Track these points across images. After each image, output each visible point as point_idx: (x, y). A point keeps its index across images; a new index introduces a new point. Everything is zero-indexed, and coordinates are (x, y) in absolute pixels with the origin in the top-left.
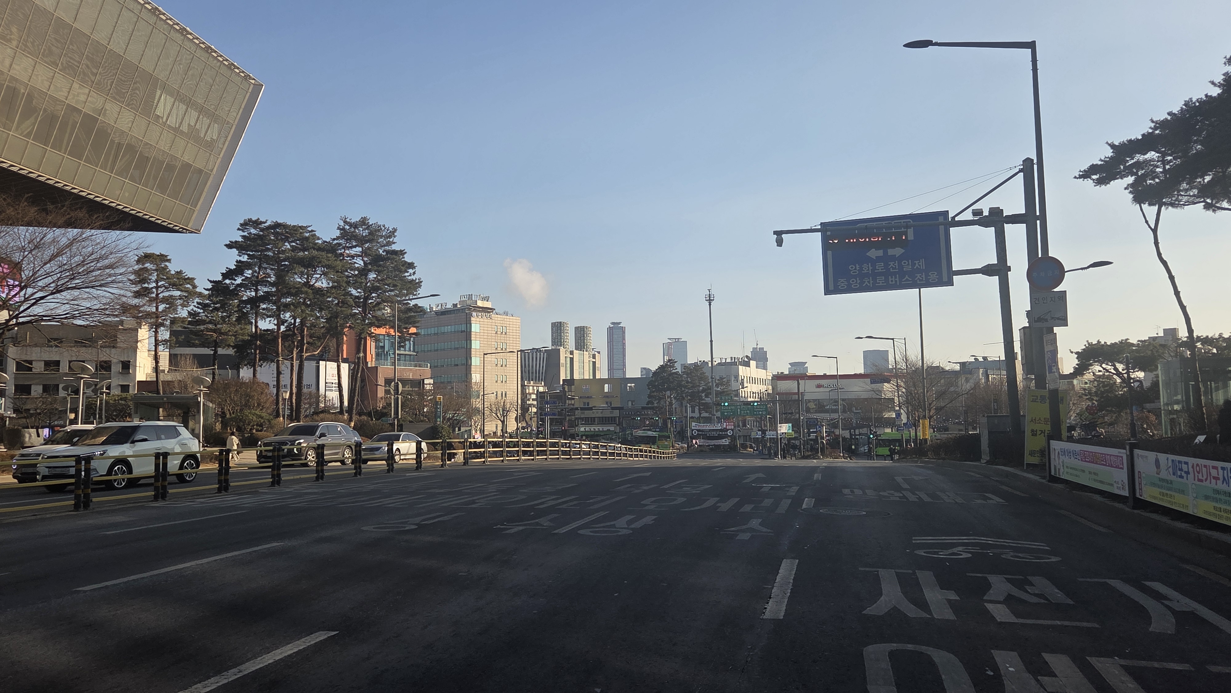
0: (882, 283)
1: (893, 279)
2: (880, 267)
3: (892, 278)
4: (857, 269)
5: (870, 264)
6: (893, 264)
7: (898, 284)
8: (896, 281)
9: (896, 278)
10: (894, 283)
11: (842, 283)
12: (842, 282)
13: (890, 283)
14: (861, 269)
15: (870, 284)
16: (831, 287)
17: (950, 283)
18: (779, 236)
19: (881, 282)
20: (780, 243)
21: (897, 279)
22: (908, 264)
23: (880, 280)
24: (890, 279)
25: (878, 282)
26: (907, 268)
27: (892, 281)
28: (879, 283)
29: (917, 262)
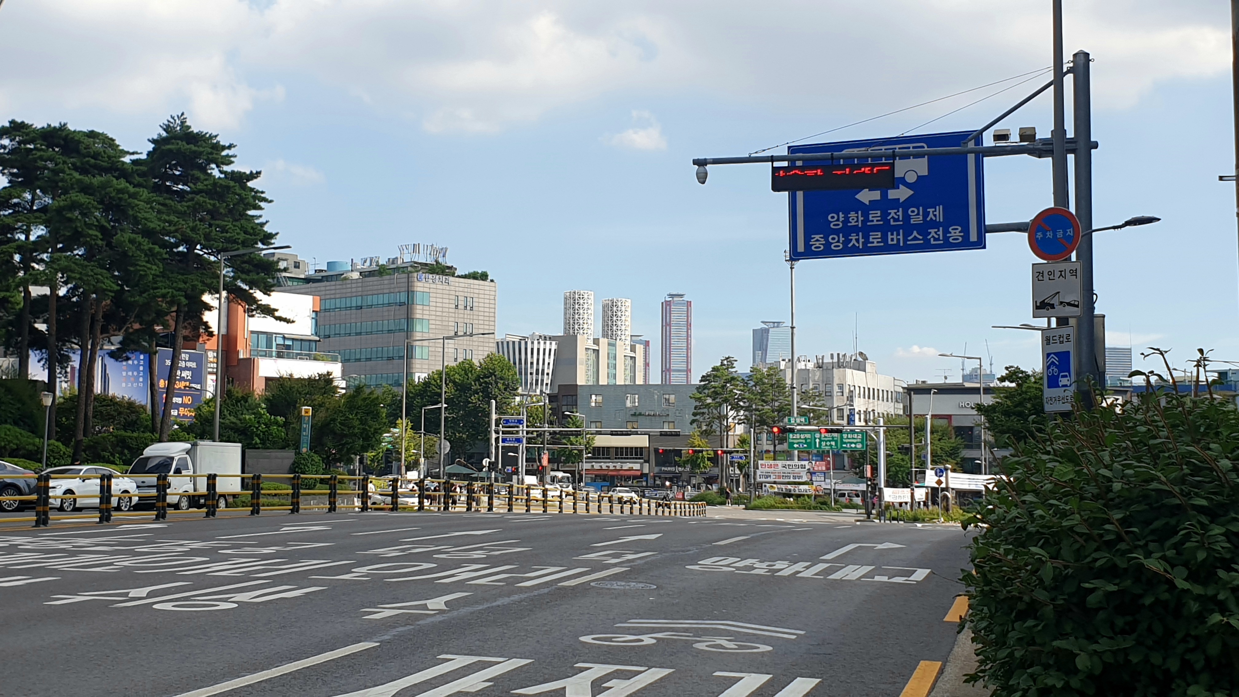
0: (878, 242)
1: (895, 237)
2: (875, 217)
3: (892, 234)
4: (841, 219)
5: (860, 212)
6: (895, 213)
7: (901, 244)
8: (898, 240)
9: (898, 234)
10: (895, 242)
11: (818, 242)
12: (817, 240)
13: (890, 242)
14: (846, 220)
15: (859, 243)
16: (801, 248)
17: (980, 244)
18: (702, 168)
19: (875, 241)
20: (702, 178)
21: (901, 237)
22: (918, 214)
23: (875, 239)
24: (890, 237)
25: (871, 240)
26: (916, 218)
27: (892, 240)
28: (873, 243)
29: (931, 210)
